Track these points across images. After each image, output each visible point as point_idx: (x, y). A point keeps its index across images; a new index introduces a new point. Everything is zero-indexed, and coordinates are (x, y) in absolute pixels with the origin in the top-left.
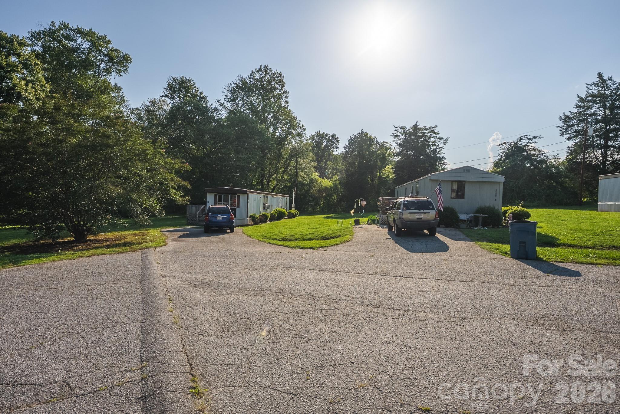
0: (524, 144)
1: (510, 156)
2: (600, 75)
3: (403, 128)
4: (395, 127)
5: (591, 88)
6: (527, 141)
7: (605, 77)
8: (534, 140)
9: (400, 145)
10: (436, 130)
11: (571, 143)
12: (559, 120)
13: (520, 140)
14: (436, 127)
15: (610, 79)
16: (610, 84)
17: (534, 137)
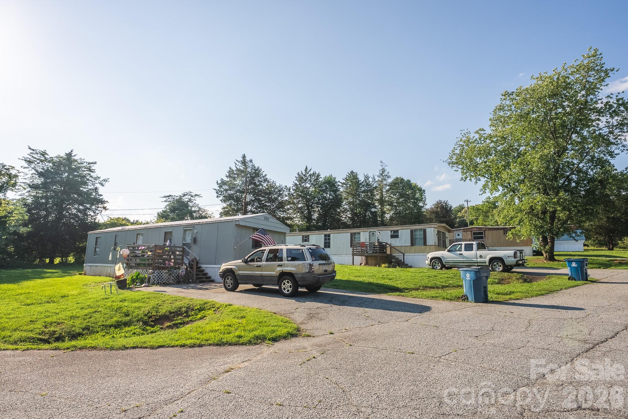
0: (187, 200)
1: (177, 209)
2: (244, 157)
3: (44, 154)
4: (30, 148)
5: (238, 164)
6: (190, 197)
7: (248, 159)
8: (196, 197)
9: (40, 174)
10: (94, 167)
11: (225, 205)
12: (216, 184)
13: (185, 195)
14: (95, 163)
15: (251, 161)
16: (250, 164)
17: (196, 195)
